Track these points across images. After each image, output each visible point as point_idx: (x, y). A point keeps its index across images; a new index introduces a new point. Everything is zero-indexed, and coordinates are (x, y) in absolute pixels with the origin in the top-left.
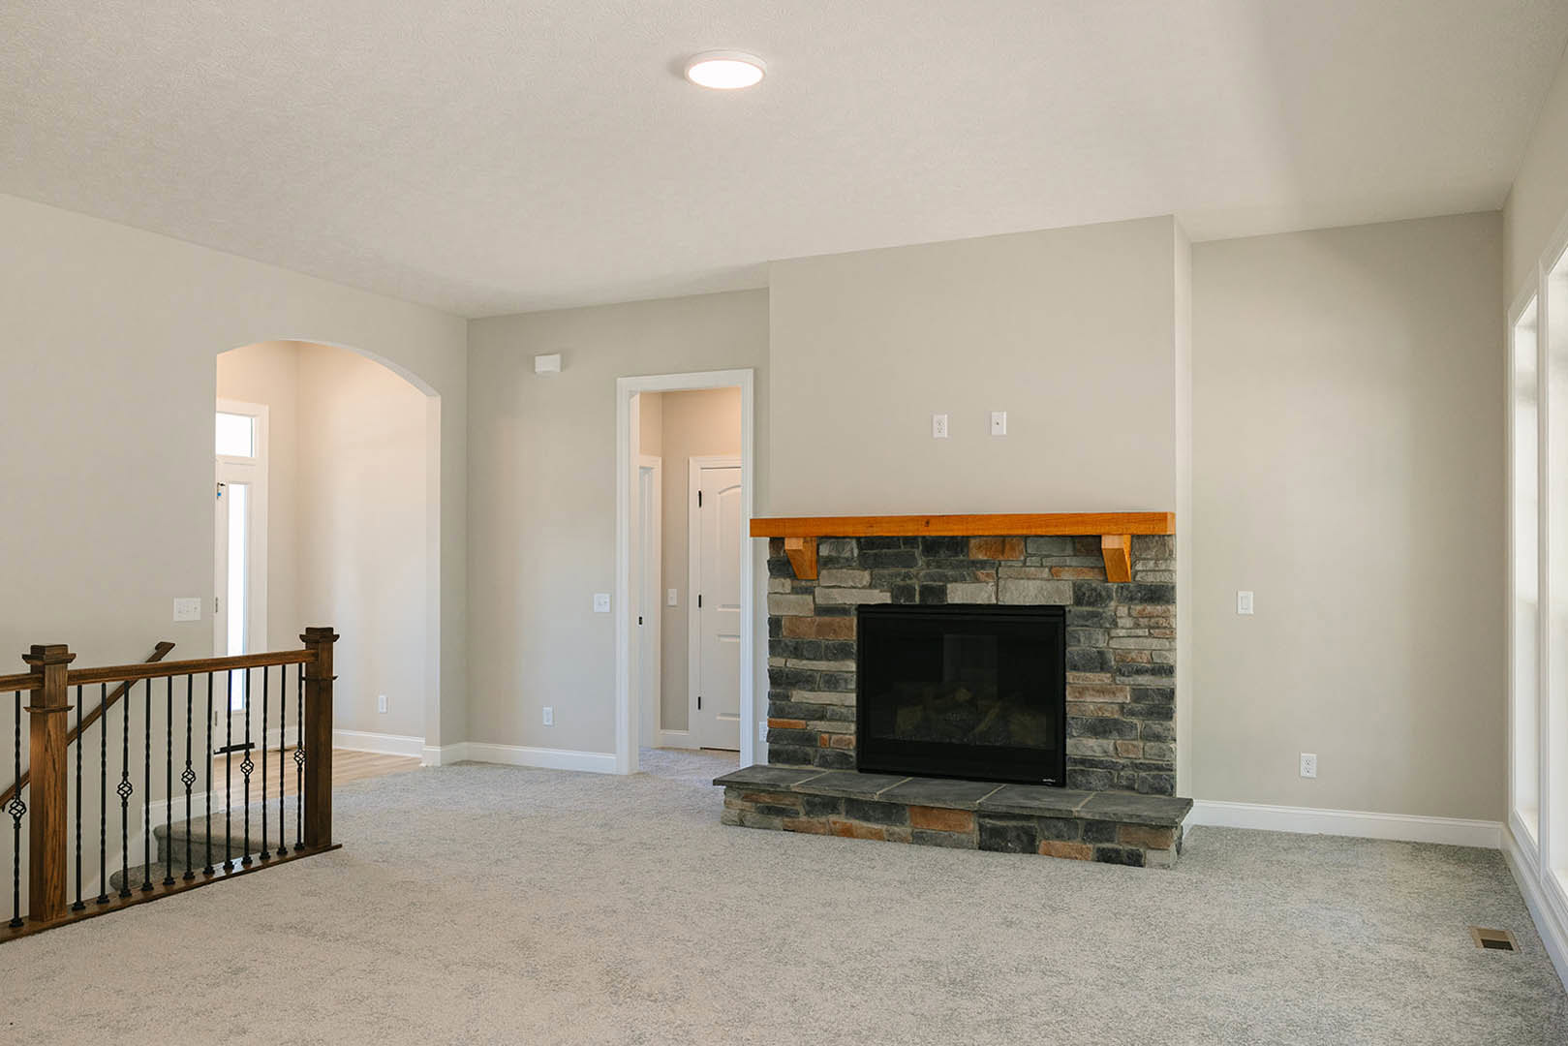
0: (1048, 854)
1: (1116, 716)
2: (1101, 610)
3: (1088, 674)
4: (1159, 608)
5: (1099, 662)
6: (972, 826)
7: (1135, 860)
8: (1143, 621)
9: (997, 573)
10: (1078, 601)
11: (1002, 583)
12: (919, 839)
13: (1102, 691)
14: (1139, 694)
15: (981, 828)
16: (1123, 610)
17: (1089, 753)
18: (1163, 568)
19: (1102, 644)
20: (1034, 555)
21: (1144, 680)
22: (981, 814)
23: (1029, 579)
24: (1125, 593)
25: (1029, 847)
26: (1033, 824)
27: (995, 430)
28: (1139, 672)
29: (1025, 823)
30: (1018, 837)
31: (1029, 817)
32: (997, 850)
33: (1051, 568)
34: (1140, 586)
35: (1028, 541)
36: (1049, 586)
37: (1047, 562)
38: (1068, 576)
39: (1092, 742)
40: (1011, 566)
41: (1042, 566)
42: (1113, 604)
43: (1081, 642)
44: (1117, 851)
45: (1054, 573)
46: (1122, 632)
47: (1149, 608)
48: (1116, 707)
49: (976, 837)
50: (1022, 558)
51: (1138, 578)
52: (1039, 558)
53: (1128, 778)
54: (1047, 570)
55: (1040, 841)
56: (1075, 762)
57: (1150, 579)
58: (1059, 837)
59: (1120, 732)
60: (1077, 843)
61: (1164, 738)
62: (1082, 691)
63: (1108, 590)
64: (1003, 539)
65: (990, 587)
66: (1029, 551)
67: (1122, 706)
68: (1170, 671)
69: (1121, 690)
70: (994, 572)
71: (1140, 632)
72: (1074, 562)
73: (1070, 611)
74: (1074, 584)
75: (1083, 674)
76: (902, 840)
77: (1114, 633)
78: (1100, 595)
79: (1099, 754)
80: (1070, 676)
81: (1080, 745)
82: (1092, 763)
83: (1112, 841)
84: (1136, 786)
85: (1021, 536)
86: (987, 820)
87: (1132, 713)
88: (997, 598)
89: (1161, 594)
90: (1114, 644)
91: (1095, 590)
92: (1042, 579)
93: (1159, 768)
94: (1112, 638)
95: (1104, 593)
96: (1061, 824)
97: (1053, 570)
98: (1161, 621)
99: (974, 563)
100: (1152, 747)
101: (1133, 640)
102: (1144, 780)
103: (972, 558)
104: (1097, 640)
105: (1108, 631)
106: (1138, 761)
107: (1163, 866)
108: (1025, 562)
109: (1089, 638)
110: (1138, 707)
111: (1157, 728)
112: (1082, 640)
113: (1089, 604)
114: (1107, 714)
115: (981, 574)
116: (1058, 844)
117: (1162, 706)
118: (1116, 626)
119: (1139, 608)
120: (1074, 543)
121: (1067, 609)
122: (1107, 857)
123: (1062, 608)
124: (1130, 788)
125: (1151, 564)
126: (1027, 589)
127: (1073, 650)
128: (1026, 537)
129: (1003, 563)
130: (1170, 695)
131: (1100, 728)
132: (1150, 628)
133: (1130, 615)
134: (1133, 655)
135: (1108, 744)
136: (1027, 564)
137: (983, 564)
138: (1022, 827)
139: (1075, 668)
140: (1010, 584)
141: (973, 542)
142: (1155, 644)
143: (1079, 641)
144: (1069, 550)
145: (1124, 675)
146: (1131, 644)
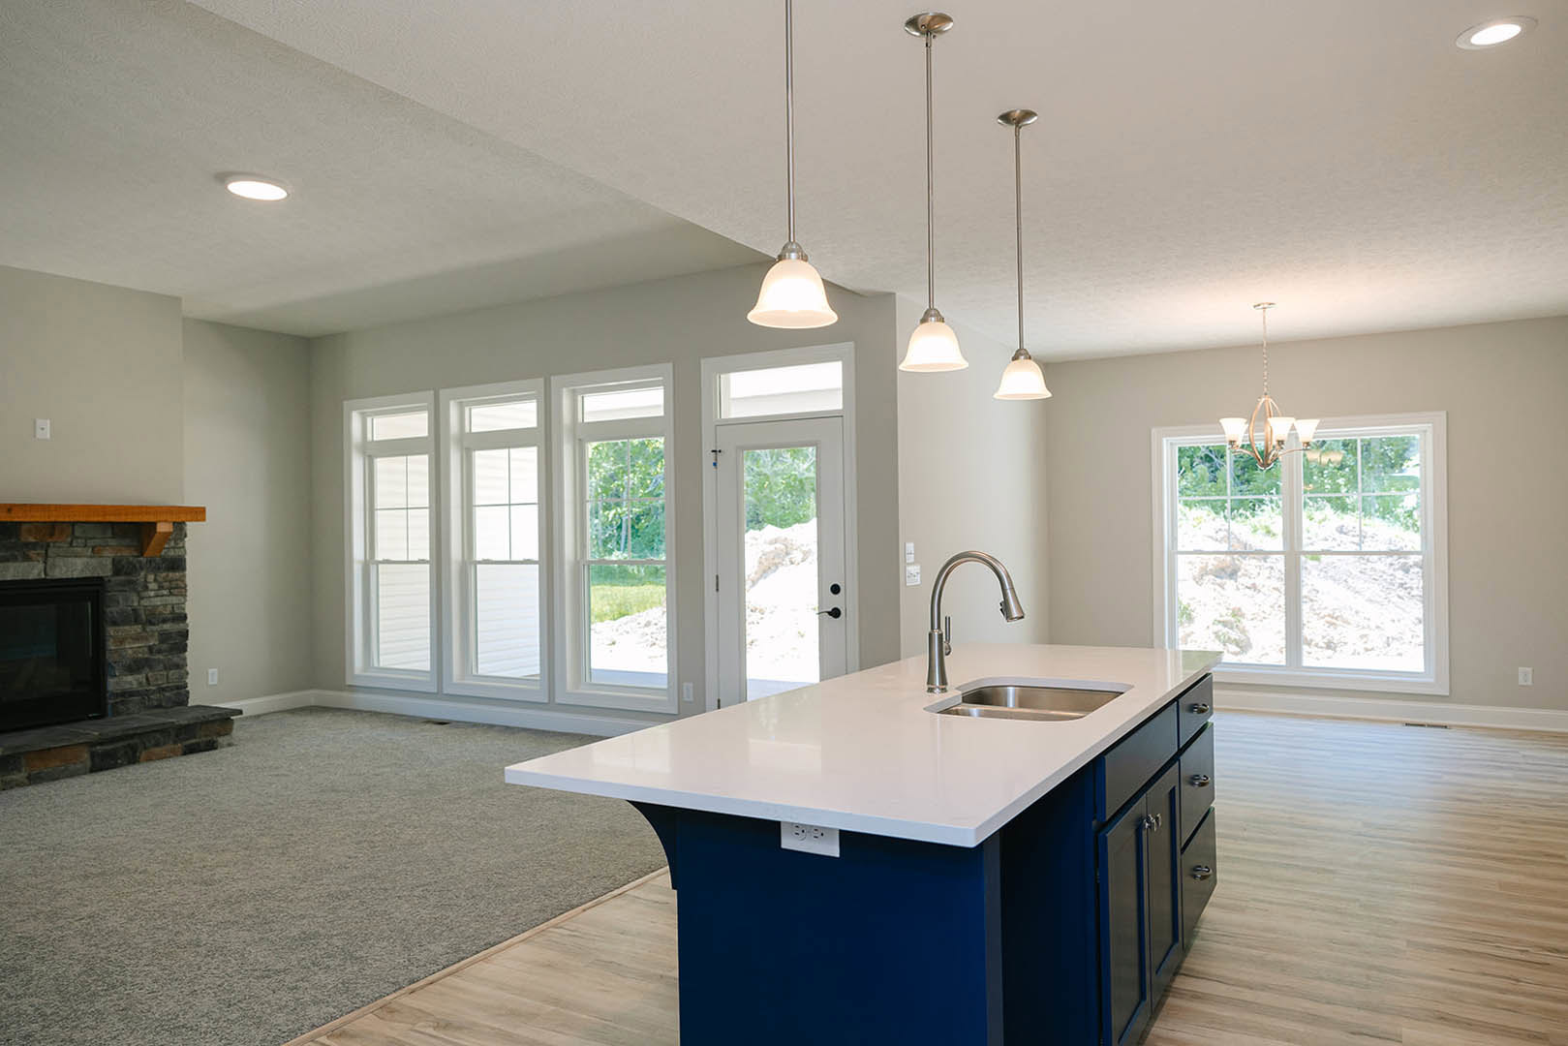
0: (148, 759)
1: (146, 656)
2: (134, 579)
3: (127, 628)
4: (177, 574)
5: (134, 617)
6: (86, 756)
7: (211, 746)
8: (166, 584)
9: (46, 553)
10: (117, 572)
11: (50, 561)
12: (34, 780)
13: (136, 639)
14: (164, 637)
15: (93, 756)
16: (151, 577)
17: (128, 686)
18: (181, 545)
19: (136, 604)
20: (81, 538)
21: (167, 626)
22: (91, 744)
23: (76, 557)
24: (153, 565)
25: (133, 760)
26: (136, 740)
27: (39, 434)
28: (164, 621)
29: (131, 742)
30: (126, 753)
31: (132, 736)
32: (107, 769)
33: (93, 548)
34: (164, 560)
35: (76, 527)
36: (94, 561)
37: (91, 543)
38: (108, 555)
39: (130, 678)
40: (59, 547)
41: (86, 546)
42: (143, 574)
43: (120, 602)
44: (198, 744)
45: (96, 551)
46: (152, 594)
47: (171, 574)
48: (146, 649)
49: (89, 763)
50: (69, 540)
51: (163, 553)
52: (83, 541)
53: (157, 700)
54: (90, 550)
55: (141, 753)
56: (117, 695)
57: (172, 553)
58: (157, 745)
59: (151, 668)
60: (170, 746)
61: (181, 666)
62: (122, 641)
63: (140, 562)
64: (53, 525)
65: (41, 566)
66: (77, 534)
67: (150, 649)
68: (184, 617)
69: (152, 636)
70: (44, 552)
71: (165, 592)
72: (113, 542)
73: (109, 581)
74: (114, 560)
75: (121, 628)
76: (20, 785)
77: (145, 594)
78: (135, 566)
79: (135, 686)
80: (111, 631)
81: (120, 682)
82: (131, 694)
83: (195, 738)
84: (163, 704)
85: (69, 522)
86: (98, 748)
87: (159, 652)
88: (46, 574)
89: (178, 564)
90: (144, 602)
91: (130, 563)
92: (87, 557)
93: (178, 688)
94: (143, 598)
95: (138, 565)
96: (158, 735)
97: (96, 549)
98: (179, 582)
99: (27, 545)
100: (173, 675)
101: (159, 598)
102: (169, 698)
103: (23, 540)
104: (133, 601)
105: (138, 593)
106: (164, 686)
107: (230, 745)
108: (71, 544)
109: (126, 599)
110: (164, 646)
111: (176, 659)
112: (121, 601)
113: (126, 574)
114: (140, 655)
115: (32, 553)
116: (157, 750)
117: (178, 642)
118: (146, 588)
119: (164, 574)
120: (113, 528)
121: (106, 579)
122: (191, 750)
123: (101, 578)
124: (159, 706)
125: (172, 544)
126: (74, 566)
127: (112, 610)
128: (73, 524)
129: (52, 545)
130: (185, 634)
131: (135, 666)
132: (170, 589)
133: (155, 580)
134: (161, 609)
135: (141, 677)
136: (74, 544)
137: (34, 546)
138: (129, 745)
139: (115, 623)
140: (59, 561)
141: (24, 527)
142: (174, 600)
143: (118, 603)
144: (109, 534)
145: (154, 624)
146: (158, 601)
